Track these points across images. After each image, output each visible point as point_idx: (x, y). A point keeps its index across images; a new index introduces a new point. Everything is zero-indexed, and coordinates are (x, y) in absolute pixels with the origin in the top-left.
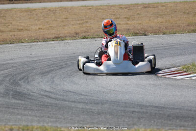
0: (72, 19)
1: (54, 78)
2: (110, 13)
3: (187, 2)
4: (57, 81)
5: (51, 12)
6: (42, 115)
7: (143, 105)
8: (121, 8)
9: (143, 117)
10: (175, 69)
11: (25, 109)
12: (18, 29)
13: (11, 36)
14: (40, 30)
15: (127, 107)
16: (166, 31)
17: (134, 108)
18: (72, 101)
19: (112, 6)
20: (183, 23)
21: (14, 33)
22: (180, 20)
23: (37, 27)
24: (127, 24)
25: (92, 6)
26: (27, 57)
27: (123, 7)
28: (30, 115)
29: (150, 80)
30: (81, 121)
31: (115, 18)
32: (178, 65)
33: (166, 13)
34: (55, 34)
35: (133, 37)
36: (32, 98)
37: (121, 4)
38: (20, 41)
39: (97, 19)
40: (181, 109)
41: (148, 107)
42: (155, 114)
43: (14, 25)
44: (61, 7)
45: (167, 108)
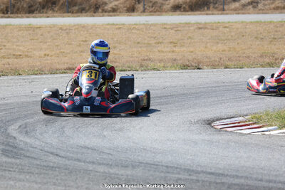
1: (64, 127)
2: (149, 35)
3: (261, 22)
4: (68, 131)
5: (63, 32)
6: (45, 181)
7: (193, 171)
8: (165, 28)
10: (241, 119)
11: (22, 171)
12: (14, 55)
13: (4, 64)
14: (46, 57)
15: (168, 172)
16: (229, 63)
17: (179, 174)
18: (90, 162)
19: (152, 25)
20: (254, 53)
21: (8, 60)
22: (249, 48)
23: (42, 53)
24: (173, 52)
25: (123, 24)
26: (26, 96)
27: (168, 27)
28: (28, 181)
29: (204, 134)
31: (156, 43)
32: (245, 113)
33: (230, 37)
34: (67, 63)
35: (181, 71)
36: (32, 155)
37: (165, 22)
38: (17, 72)
39: (130, 43)
40: (247, 178)
41: (199, 173)
43: (9, 49)
44: (78, 25)
45: (227, 175)
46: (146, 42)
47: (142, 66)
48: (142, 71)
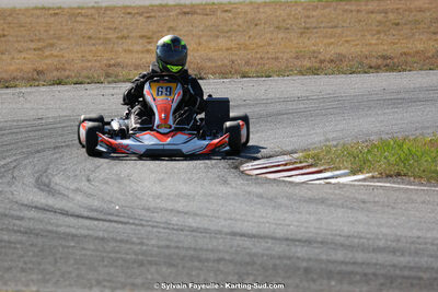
0: (17, 36)
2: (105, 24)
8: (129, 13)
9: (248, 274)
10: (287, 158)
16: (246, 69)
19: (106, 9)
20: (284, 52)
25: (59, 8)
27: (133, 11)
30: (105, 280)
31: (117, 38)
33: (235, 27)
39: (76, 38)
42: (275, 265)
46: (102, 35)
47: (108, 75)
48: (109, 83)
